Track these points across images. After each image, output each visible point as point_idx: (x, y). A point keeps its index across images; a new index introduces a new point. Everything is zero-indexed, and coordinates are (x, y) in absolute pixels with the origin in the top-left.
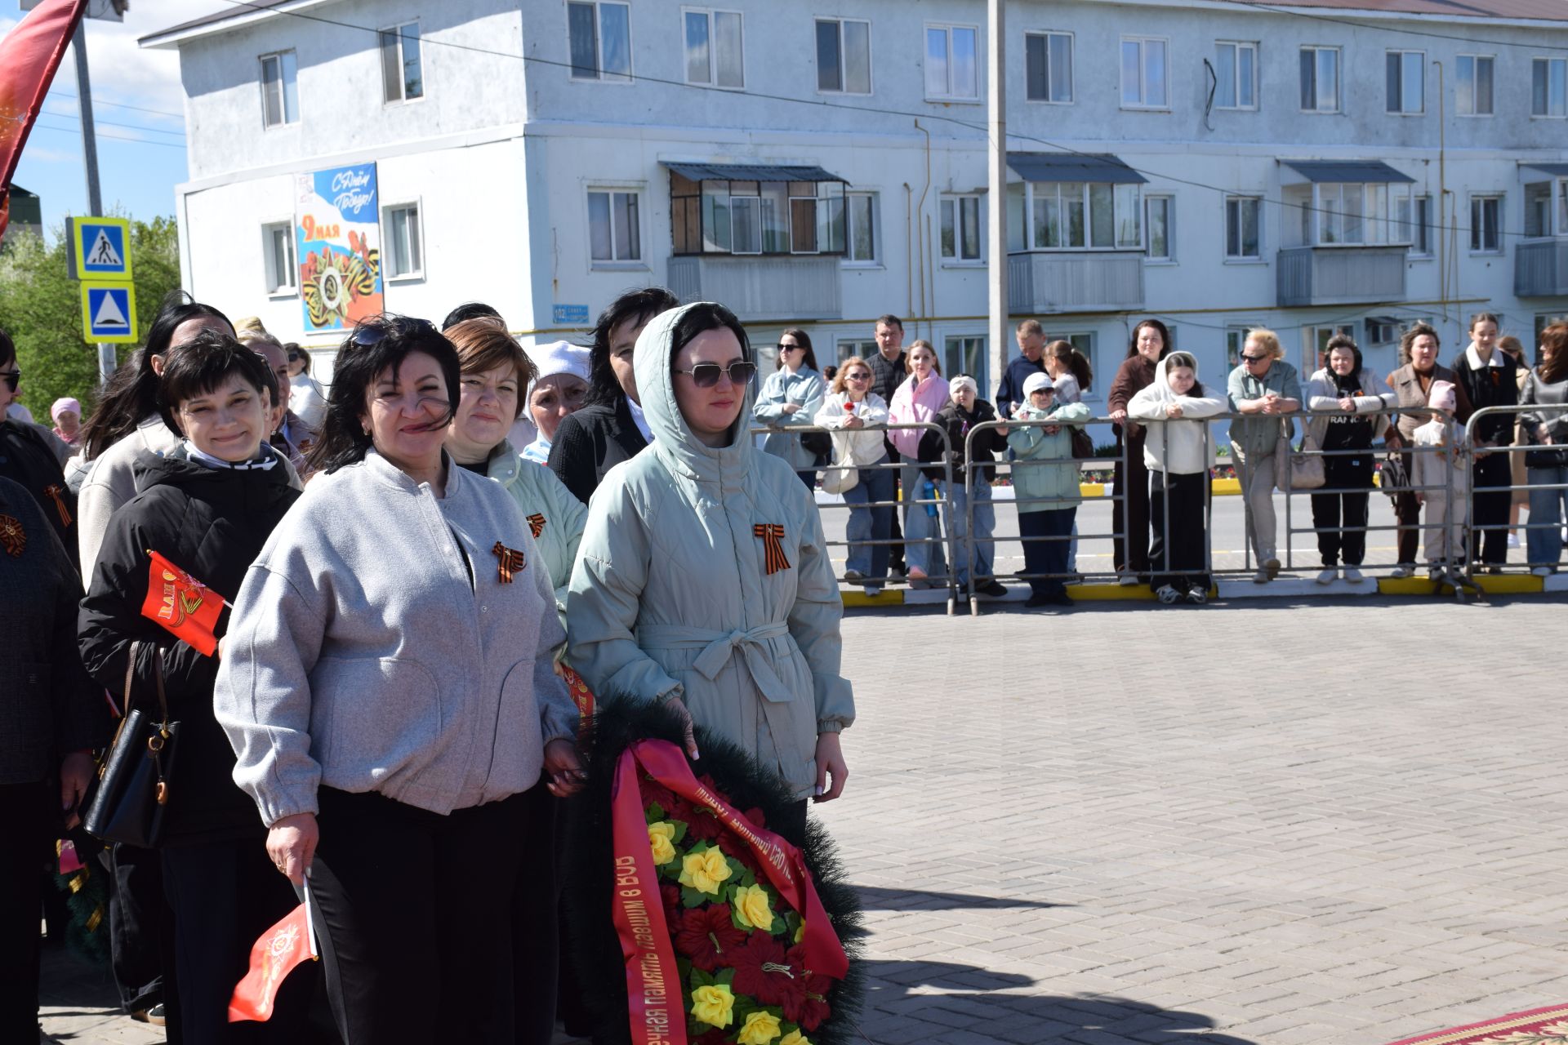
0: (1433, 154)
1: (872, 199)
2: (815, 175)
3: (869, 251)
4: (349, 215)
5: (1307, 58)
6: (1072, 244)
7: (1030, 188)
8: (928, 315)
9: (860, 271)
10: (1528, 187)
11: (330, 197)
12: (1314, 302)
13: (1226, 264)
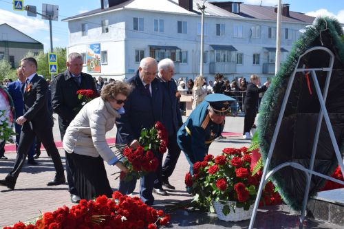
2: (176, 48)
3: (186, 61)
4: (95, 52)
5: (270, 29)
7: (215, 51)
9: (184, 65)
11: (92, 49)
12: (269, 73)
13: (253, 65)
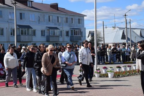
0: (62, 27)
1: (3, 29)
6: (25, 35)
7: (20, 29)
8: (9, 41)
10: (71, 30)
12: (50, 41)
13: (41, 37)
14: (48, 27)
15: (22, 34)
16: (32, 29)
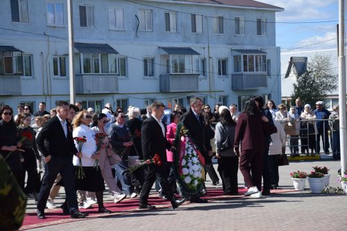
0: (206, 46)
1: (30, 57)
2: (12, 49)
3: (30, 73)
5: (167, 16)
6: (96, 72)
7: (82, 54)
8: (50, 94)
9: (28, 79)
10: (234, 56)
12: (171, 91)
13: (144, 79)
14: (165, 49)
15: (87, 70)
16: (118, 56)
